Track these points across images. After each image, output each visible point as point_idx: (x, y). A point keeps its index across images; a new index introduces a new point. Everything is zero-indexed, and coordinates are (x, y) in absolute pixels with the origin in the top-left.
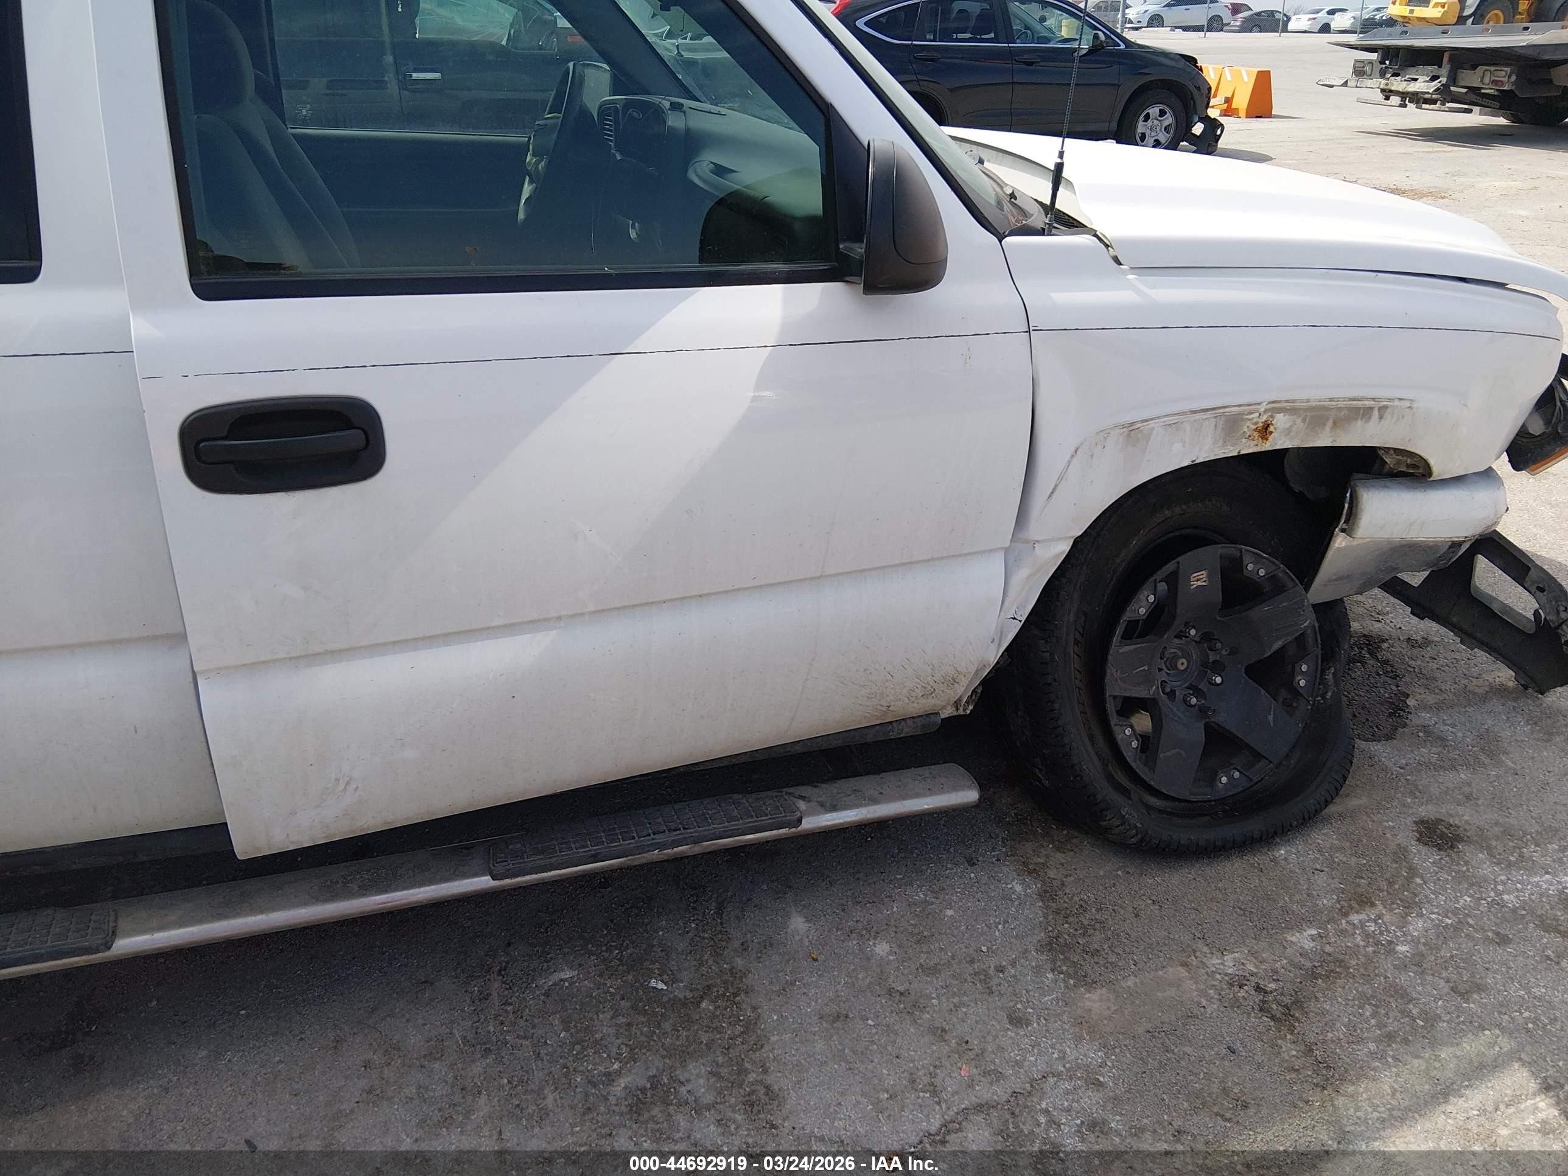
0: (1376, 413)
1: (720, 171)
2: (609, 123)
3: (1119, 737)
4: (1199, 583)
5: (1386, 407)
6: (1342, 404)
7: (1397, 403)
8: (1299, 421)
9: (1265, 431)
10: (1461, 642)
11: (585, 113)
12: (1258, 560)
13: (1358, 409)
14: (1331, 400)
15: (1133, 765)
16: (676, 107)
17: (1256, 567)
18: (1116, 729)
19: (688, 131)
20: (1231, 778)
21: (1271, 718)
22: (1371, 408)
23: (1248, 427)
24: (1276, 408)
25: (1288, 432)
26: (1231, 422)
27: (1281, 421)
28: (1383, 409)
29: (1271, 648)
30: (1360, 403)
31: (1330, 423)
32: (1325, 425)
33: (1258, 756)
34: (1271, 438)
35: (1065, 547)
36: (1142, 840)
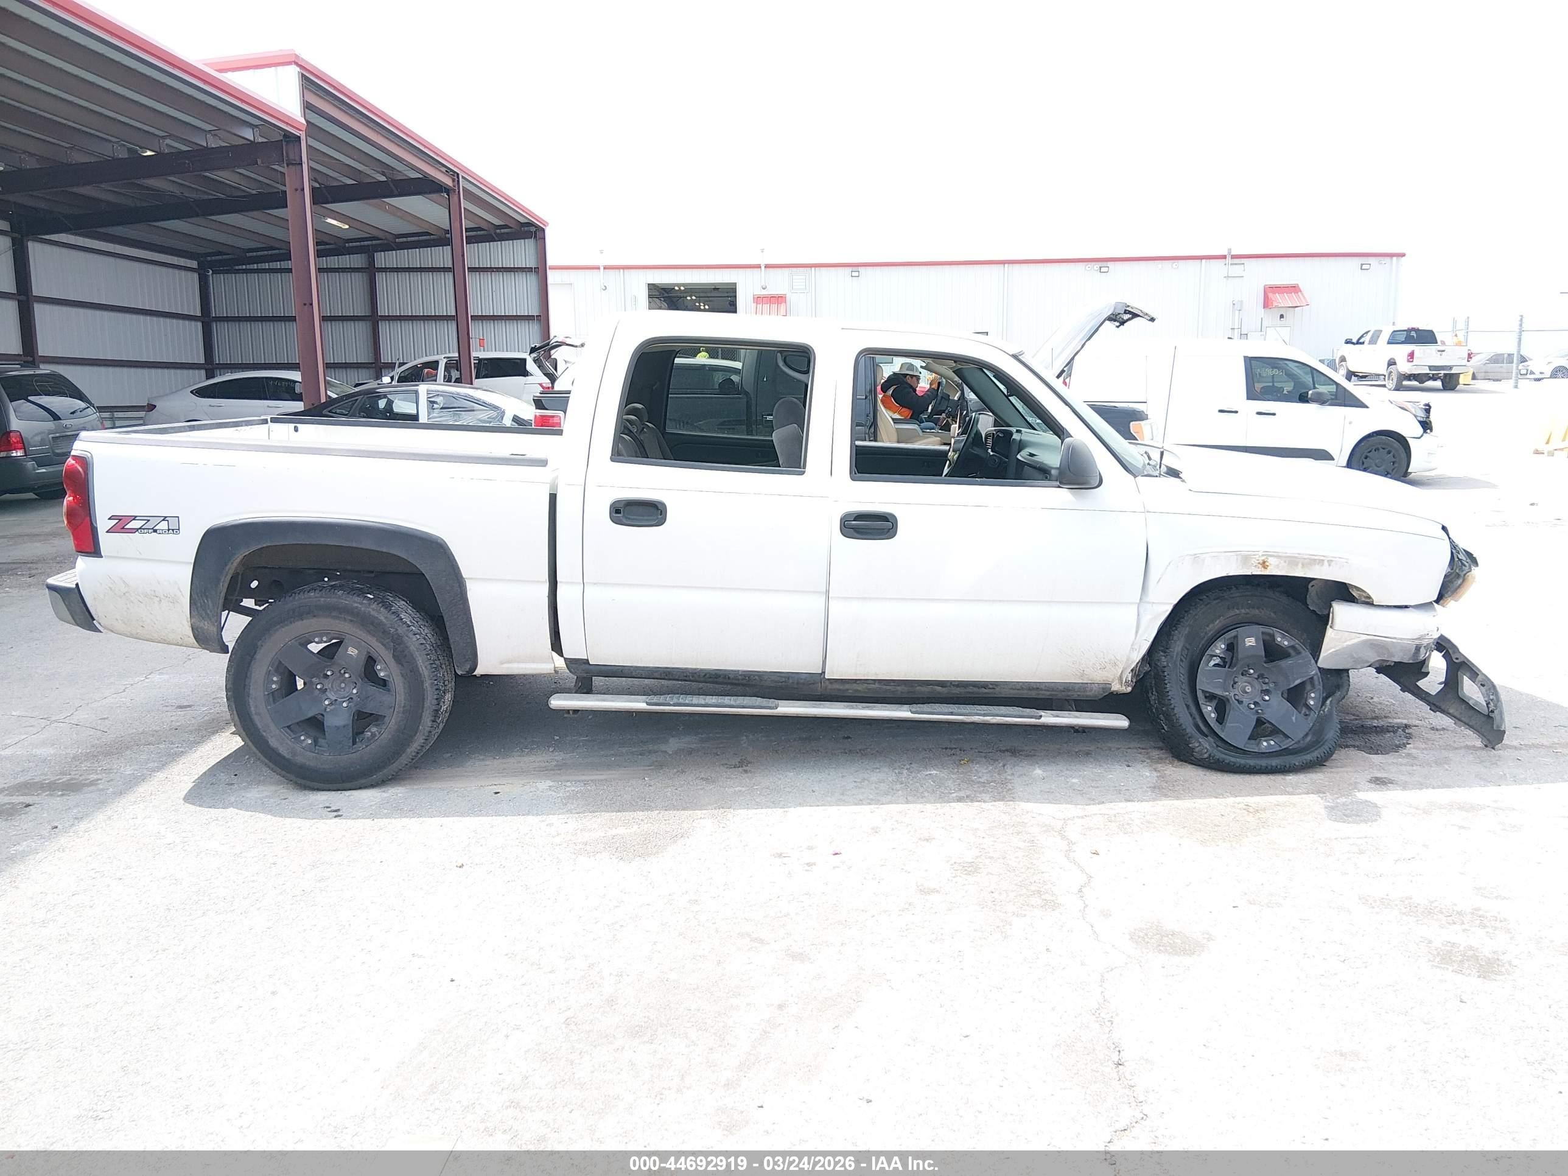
0: (1326, 563)
1: (1032, 455)
2: (990, 441)
3: (1204, 711)
4: (1250, 644)
5: (1332, 561)
6: (1306, 557)
7: (1337, 559)
8: (1282, 562)
9: (1264, 564)
10: (1455, 724)
11: (978, 434)
12: (1283, 637)
13: (1315, 560)
14: (1299, 554)
15: (1212, 725)
16: (1018, 431)
17: (1283, 641)
18: (1203, 707)
19: (1021, 440)
20: (1269, 744)
21: (1294, 718)
22: (1323, 560)
23: (1254, 561)
24: (1268, 554)
25: (1277, 566)
26: (1246, 559)
27: (1271, 561)
28: (1330, 562)
29: (1294, 682)
30: (1316, 558)
31: (1300, 565)
32: (1297, 565)
33: (1287, 737)
34: (1269, 568)
35: (1170, 608)
36: (1210, 755)
